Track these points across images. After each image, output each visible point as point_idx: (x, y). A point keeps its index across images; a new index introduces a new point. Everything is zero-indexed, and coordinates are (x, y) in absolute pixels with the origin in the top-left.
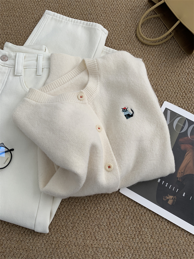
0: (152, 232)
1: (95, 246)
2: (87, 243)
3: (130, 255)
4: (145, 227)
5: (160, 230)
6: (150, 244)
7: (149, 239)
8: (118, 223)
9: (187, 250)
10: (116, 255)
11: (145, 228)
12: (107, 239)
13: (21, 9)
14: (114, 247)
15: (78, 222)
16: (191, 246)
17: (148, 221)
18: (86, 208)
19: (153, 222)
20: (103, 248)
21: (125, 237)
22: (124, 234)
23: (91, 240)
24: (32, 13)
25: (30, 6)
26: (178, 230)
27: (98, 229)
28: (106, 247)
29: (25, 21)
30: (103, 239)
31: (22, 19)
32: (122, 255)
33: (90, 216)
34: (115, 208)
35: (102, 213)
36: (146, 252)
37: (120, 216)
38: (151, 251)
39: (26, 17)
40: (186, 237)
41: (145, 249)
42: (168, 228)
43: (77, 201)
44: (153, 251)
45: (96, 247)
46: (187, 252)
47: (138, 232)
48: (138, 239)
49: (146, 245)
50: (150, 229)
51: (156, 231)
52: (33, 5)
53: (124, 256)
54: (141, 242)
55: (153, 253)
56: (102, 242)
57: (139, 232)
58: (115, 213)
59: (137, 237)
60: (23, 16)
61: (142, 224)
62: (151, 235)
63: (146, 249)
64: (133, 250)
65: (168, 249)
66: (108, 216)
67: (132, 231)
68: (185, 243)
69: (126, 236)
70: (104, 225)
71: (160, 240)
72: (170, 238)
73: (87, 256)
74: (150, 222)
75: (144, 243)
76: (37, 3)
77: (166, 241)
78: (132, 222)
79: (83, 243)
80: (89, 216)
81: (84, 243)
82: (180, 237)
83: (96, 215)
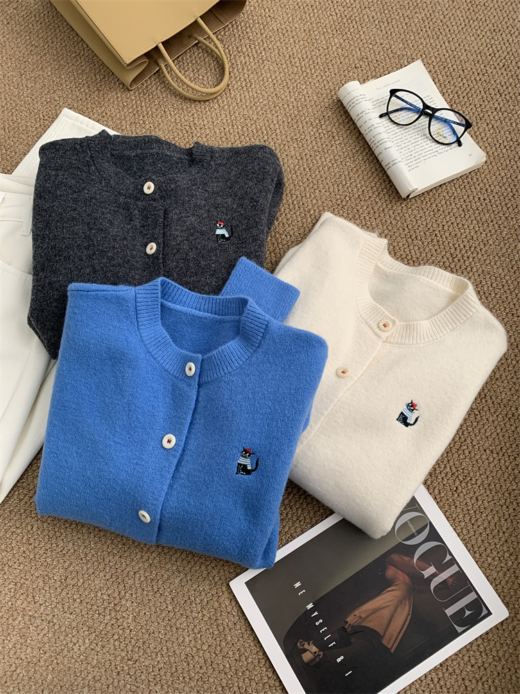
0: (137, 610)
1: (29, 613)
2: (17, 605)
3: (87, 641)
4: (127, 598)
5: (153, 609)
6: (129, 631)
7: (130, 622)
8: (81, 581)
9: (193, 657)
10: (62, 638)
11: (127, 600)
12: (53, 606)
13: (7, 131)
14: (61, 622)
15: (10, 565)
16: (202, 652)
17: (136, 590)
18: (32, 541)
19: (145, 593)
20: (42, 620)
21: (87, 608)
22: (87, 603)
23: (25, 602)
24: (26, 141)
25: (27, 126)
26: (187, 617)
27: (41, 584)
28: (49, 618)
29: (8, 158)
30: (47, 604)
31: (4, 152)
32: (73, 639)
33: (35, 557)
34: (82, 553)
35: (57, 557)
36: (117, 643)
37: (88, 569)
38: (127, 644)
39: (12, 149)
40: (199, 633)
41: (116, 637)
42: (170, 608)
43: (18, 526)
44: (129, 644)
45: (30, 616)
46: (192, 662)
47: (113, 605)
48: (109, 616)
49: (121, 632)
50: (135, 604)
51: (145, 609)
52: (33, 125)
53: (76, 642)
54: (113, 624)
55: (130, 648)
56: (43, 608)
57: (115, 605)
58: (81, 562)
59: (108, 612)
60: (9, 147)
61: (123, 592)
62: (135, 614)
63: (119, 638)
64: (94, 634)
65: (159, 648)
66: (67, 564)
67: (102, 601)
68: (193, 642)
69: (89, 607)
70: (55, 578)
71: (148, 628)
72: (168, 628)
73: (11, 627)
74: (140, 590)
75: (119, 626)
76: (42, 121)
77: (160, 632)
78: (106, 584)
79: (10, 603)
80: (32, 556)
81: (12, 604)
82: (186, 630)
83: (46, 558)
